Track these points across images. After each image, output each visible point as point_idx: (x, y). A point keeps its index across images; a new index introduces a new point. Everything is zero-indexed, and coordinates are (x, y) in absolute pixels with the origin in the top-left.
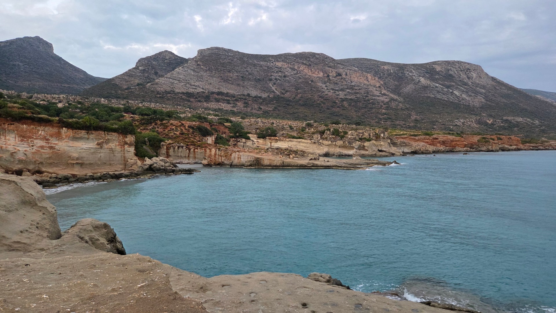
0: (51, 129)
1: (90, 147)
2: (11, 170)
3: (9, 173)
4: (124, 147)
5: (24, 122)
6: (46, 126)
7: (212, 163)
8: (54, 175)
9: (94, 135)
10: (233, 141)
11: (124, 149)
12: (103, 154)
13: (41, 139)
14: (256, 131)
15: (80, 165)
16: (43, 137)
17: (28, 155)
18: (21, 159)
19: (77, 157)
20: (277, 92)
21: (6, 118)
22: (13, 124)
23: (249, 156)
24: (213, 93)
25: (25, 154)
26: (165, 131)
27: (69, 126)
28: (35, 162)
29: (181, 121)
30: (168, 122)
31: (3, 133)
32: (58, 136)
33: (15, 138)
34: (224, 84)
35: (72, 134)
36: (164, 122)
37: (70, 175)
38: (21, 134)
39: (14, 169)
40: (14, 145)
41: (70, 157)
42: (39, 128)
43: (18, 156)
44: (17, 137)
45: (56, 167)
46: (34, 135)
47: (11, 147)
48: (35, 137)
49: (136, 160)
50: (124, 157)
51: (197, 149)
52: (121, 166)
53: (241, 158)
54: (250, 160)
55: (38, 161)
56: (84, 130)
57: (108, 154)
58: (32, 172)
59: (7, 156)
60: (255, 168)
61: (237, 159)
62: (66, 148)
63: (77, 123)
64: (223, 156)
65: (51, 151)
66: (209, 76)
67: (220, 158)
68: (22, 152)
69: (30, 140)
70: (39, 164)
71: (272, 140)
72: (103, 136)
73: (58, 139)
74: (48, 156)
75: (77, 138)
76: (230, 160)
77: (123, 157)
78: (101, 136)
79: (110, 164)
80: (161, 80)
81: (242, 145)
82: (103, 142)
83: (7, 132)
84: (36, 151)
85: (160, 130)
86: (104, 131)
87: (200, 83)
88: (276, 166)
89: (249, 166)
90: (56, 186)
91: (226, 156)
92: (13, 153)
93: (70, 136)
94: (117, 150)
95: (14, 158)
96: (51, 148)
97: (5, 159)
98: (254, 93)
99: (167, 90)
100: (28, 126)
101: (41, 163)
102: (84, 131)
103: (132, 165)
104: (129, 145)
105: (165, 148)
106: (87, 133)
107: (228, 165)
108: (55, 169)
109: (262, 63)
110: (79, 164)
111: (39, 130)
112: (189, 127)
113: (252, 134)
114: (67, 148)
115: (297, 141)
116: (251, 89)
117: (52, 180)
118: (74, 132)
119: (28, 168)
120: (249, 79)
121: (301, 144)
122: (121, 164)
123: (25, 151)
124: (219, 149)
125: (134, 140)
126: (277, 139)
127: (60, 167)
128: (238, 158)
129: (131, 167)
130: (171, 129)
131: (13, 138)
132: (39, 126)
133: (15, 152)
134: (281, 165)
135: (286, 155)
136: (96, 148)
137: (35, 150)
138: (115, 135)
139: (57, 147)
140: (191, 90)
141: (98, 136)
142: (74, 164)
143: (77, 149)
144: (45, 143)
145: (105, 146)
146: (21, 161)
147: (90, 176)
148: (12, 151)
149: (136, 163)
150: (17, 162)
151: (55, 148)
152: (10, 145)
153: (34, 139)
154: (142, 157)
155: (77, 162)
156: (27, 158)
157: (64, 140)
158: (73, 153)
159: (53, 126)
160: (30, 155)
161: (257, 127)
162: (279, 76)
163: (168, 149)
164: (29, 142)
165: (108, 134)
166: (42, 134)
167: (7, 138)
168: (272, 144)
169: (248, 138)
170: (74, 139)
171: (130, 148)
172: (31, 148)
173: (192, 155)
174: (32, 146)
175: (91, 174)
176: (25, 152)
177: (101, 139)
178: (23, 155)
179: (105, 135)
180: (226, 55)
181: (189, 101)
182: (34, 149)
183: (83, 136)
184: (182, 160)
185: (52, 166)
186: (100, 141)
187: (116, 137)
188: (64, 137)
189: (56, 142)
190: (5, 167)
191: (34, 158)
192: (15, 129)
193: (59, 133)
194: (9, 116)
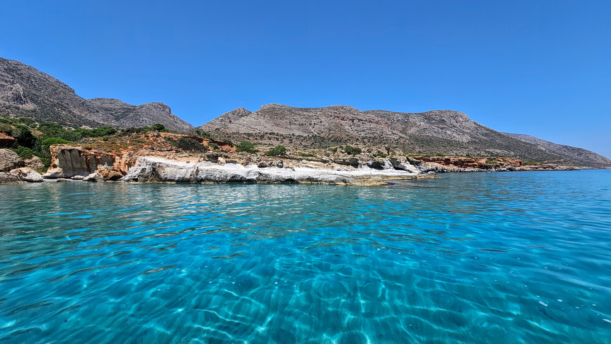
20: (315, 133)
24: (266, 133)
34: (276, 127)
66: (265, 122)
80: (232, 126)
87: (259, 126)
98: (297, 133)
99: (234, 132)
109: (305, 113)
116: (296, 130)
126: (286, 157)
140: (251, 132)
162: (317, 122)
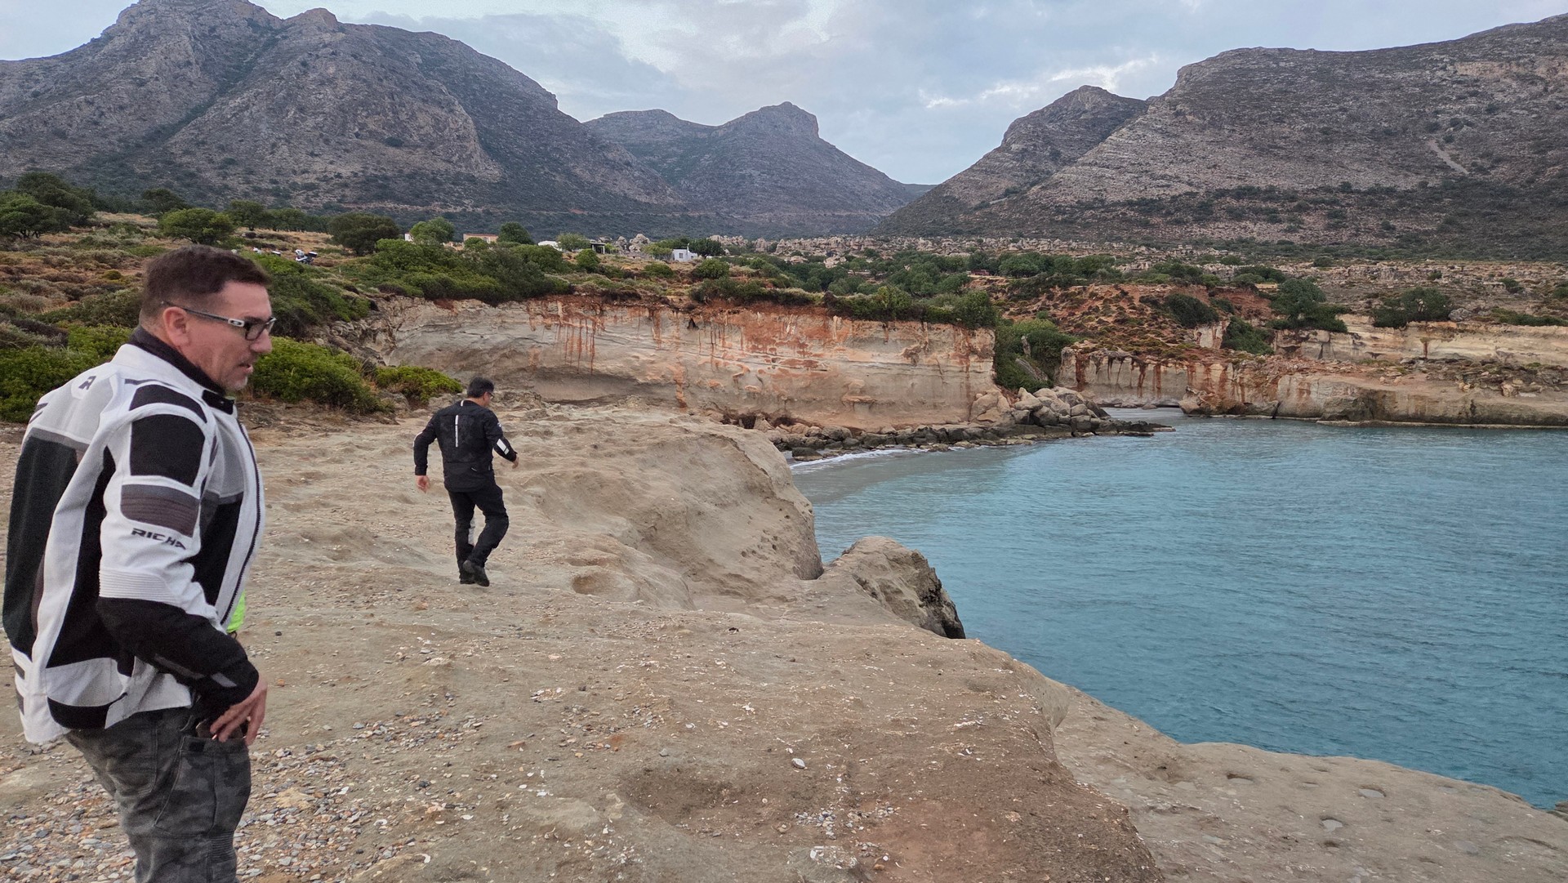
0: (809, 320)
1: (889, 361)
2: (733, 416)
3: (732, 421)
4: (968, 360)
5: (757, 307)
6: (799, 314)
7: (1213, 408)
8: (814, 430)
9: (899, 330)
10: (1285, 337)
11: (967, 368)
12: (919, 378)
13: (789, 344)
14: (1370, 303)
15: (867, 406)
16: (794, 340)
17: (764, 381)
18: (752, 390)
19: (862, 386)
20: (1458, 167)
21: (725, 298)
22: (738, 312)
23: (1339, 384)
24: (1222, 193)
25: (760, 380)
26: (1074, 314)
27: (846, 311)
28: (778, 397)
29: (1122, 286)
30: (1084, 289)
31: (719, 333)
32: (824, 334)
33: (742, 343)
34: (1259, 160)
35: (851, 330)
36: (1072, 289)
37: (846, 430)
38: (752, 334)
39: (740, 413)
40: (739, 360)
41: (846, 386)
42: (785, 319)
43: (747, 384)
44: (744, 342)
45: (820, 409)
46: (777, 335)
47: (734, 364)
48: (778, 341)
49: (997, 394)
50: (968, 387)
51: (1166, 363)
52: (960, 411)
53: (1309, 392)
54: (1344, 397)
55: (783, 395)
56: (876, 320)
57: (930, 379)
58: (772, 421)
59: (727, 384)
60: (1362, 426)
61: (1295, 396)
62: (841, 366)
63: (862, 303)
64: (1248, 386)
65: (810, 372)
66: (1209, 143)
67: (1240, 391)
68: (753, 374)
69: (769, 347)
70: (786, 401)
71: (1429, 333)
72: (919, 333)
73: (823, 343)
74: (802, 384)
75: (862, 340)
76: (1274, 396)
77: (964, 387)
78: (914, 334)
79: (935, 406)
80: (1069, 173)
81: (1315, 350)
82: (918, 350)
83: (726, 330)
84: (779, 372)
85: (1059, 313)
86: (922, 321)
87: (1183, 166)
88: (1441, 419)
89: (1340, 418)
90: (819, 455)
91: (1258, 385)
92: (737, 376)
93: (846, 336)
94: (952, 369)
95: (739, 389)
96: (810, 364)
97: (724, 391)
98: (1365, 179)
99: (1084, 200)
100: (766, 315)
101: (791, 400)
102: (876, 323)
103: (987, 408)
104: (980, 356)
105: (1074, 362)
106: (884, 327)
107: (1264, 413)
108: (817, 413)
109: (1401, 75)
110: (867, 403)
111: (785, 324)
112: (1142, 300)
113: (1354, 313)
114: (841, 364)
115: (1535, 335)
116: (1356, 166)
117: (811, 440)
118: (856, 326)
119: (765, 411)
120: (1350, 137)
121: (1555, 344)
122: (959, 406)
123: (761, 372)
124: (1234, 363)
125: (993, 342)
126: (1450, 329)
127: (828, 411)
128: (1301, 392)
129: (984, 413)
130: (1090, 308)
131: (737, 342)
132: (786, 314)
133: (740, 375)
134: (1464, 415)
135: (1487, 381)
136: (902, 364)
137: (779, 369)
138: (947, 331)
139: (820, 362)
140: (1154, 193)
141: (909, 333)
142: (854, 403)
143: (862, 367)
144: (797, 354)
145: (923, 359)
146: (752, 395)
147: (889, 433)
148: (736, 372)
149: (995, 404)
150: (745, 397)
151: (817, 366)
153: (777, 344)
154: (1010, 387)
155: (862, 398)
156: (763, 388)
157: (834, 345)
158: (854, 376)
159: (813, 314)
160: (769, 382)
161: (1373, 290)
162: (1469, 111)
163: (1081, 364)
164: (768, 351)
165: (930, 328)
166: (793, 332)
167: (727, 342)
168: (1432, 345)
169: (1340, 329)
170: (856, 343)
171: (981, 364)
172: (771, 366)
173: (1150, 383)
174: (774, 361)
175: (892, 429)
176: (759, 376)
177: (914, 342)
178: (756, 380)
179: (923, 330)
180: (1268, 69)
181: (1146, 225)
182: (777, 368)
183: (876, 335)
184: (1119, 397)
185: (811, 407)
186: (913, 346)
187: (949, 335)
188: (835, 338)
189: (819, 352)
190: (724, 409)
191: (777, 389)
192: (742, 323)
193: (826, 329)
194: (731, 294)
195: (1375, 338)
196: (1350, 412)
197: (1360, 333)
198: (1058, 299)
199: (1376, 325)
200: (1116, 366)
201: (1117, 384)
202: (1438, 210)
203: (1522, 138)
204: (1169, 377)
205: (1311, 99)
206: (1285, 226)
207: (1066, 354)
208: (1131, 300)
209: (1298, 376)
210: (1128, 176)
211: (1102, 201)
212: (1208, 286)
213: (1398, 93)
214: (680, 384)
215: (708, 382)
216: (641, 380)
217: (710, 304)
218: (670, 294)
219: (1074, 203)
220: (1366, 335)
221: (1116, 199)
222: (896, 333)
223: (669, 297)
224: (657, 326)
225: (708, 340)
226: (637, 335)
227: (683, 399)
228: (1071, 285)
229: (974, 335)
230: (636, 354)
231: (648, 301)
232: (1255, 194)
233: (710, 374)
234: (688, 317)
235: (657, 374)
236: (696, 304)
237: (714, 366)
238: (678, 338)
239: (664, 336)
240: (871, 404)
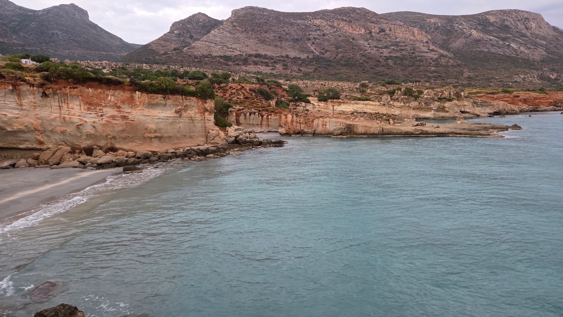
0: (122, 93)
1: (167, 115)
2: (78, 148)
3: (77, 151)
4: (204, 114)
5: (89, 85)
6: (115, 89)
7: (291, 132)
8: (131, 153)
9: (172, 100)
10: (292, 105)
11: (204, 118)
12: (182, 124)
13: (111, 106)
14: (314, 93)
15: (158, 139)
16: (113, 104)
17: (97, 127)
18: (89, 133)
19: (155, 128)
20: (316, 52)
21: (67, 79)
22: (77, 88)
24: (251, 55)
25: (94, 127)
26: (225, 95)
27: (144, 89)
28: (107, 136)
29: (240, 84)
30: (227, 85)
31: (64, 100)
32: (131, 101)
33: (80, 106)
34: (261, 45)
35: (147, 99)
36: (222, 85)
37: (150, 153)
38: (87, 100)
39: (82, 146)
40: (79, 116)
41: (146, 129)
42: (107, 92)
43: (86, 130)
44: (82, 105)
45: (132, 142)
46: (103, 101)
47: (76, 118)
48: (103, 105)
49: (218, 130)
50: (205, 127)
51: (271, 115)
52: (203, 139)
53: (326, 125)
55: (110, 135)
56: (160, 94)
57: (187, 124)
58: (104, 150)
59: (72, 130)
60: (348, 138)
61: (321, 127)
62: (142, 118)
63: (151, 85)
64: (302, 123)
65: (124, 122)
66: (245, 37)
67: (299, 125)
68: (89, 124)
69: (98, 108)
70: (111, 139)
71: (334, 103)
72: (181, 101)
73: (131, 106)
74: (120, 128)
75: (153, 105)
76: (312, 127)
77: (203, 127)
78: (179, 102)
79: (191, 137)
80: (197, 44)
81: (301, 109)
82: (181, 110)
83: (69, 98)
84: (106, 122)
85: (219, 94)
86: (182, 95)
87: (237, 45)
89: (340, 135)
91: (306, 123)
92: (79, 125)
93: (144, 102)
94: (197, 119)
95: (80, 132)
96: (124, 118)
97: (70, 134)
98: (293, 54)
99: (204, 54)
100: (95, 90)
101: (114, 138)
102: (160, 96)
103: (215, 137)
104: (210, 113)
105: (234, 114)
106: (164, 98)
107: (310, 133)
108: (130, 144)
109: (299, 21)
110: (158, 137)
111: (107, 95)
112: (250, 90)
113: (312, 96)
114: (142, 117)
115: (363, 104)
116: (289, 49)
117: (132, 160)
118: (149, 97)
119: (99, 145)
120: (287, 40)
121: (369, 107)
122: (202, 136)
123: (94, 122)
124: (296, 115)
125: (214, 106)
126: (340, 102)
127: (136, 142)
128: (323, 125)
129: (214, 139)
130: (231, 92)
131: (77, 105)
132: (107, 90)
133: (81, 125)
134: (380, 132)
135: (386, 120)
136: (174, 117)
137: (106, 120)
138: (194, 100)
139: (130, 116)
140: (228, 54)
141: (176, 101)
142: (151, 138)
143: (153, 119)
144: (116, 112)
145: (184, 114)
146: (89, 136)
147: (172, 153)
148: (77, 123)
149: (218, 135)
150: (85, 137)
151: (128, 118)
152: (74, 115)
153: (103, 106)
154: (222, 127)
155: (156, 135)
156: (96, 131)
157: (138, 107)
158: (149, 123)
159: (124, 90)
160: (100, 128)
161: (314, 89)
162: (318, 35)
163: (238, 116)
164: (98, 111)
165: (186, 99)
166: (112, 100)
167: (70, 106)
168: (335, 107)
169: (308, 102)
170: (150, 106)
171: (210, 116)
172: (100, 119)
173: (265, 123)
174: (102, 116)
175: (173, 151)
176: (93, 124)
177: (179, 105)
178: (91, 127)
179: (183, 100)
180: (261, 14)
181: (227, 65)
182: (104, 120)
183: (160, 102)
184: (253, 128)
185: (127, 141)
186: (179, 108)
187: (195, 102)
188: (138, 103)
189: (129, 111)
190: (70, 144)
191: (105, 132)
192: (79, 94)
193: (132, 98)
194: (71, 77)
195: (319, 105)
196: (343, 133)
197: (315, 103)
198: (217, 89)
199: (319, 100)
200: (252, 116)
201: (253, 124)
202: (313, 65)
203: (332, 45)
204: (272, 120)
205: (275, 26)
206: (271, 68)
207: (231, 111)
208: (245, 90)
209: (321, 119)
210: (219, 47)
211: (211, 55)
212: (268, 85)
213: (298, 27)
214: (39, 131)
215: (58, 129)
216: (9, 129)
217: (56, 83)
218: (27, 76)
219: (201, 55)
220: (316, 104)
221: (216, 55)
222: (170, 101)
223: (27, 78)
224: (19, 95)
225: (57, 104)
226: (4, 101)
227: (42, 140)
228: (222, 83)
229: (206, 102)
230: (4, 113)
231: (11, 80)
232: (261, 56)
233: (60, 124)
234: (41, 90)
235: (22, 125)
236: (46, 82)
237: (62, 120)
238: (35, 103)
239: (25, 101)
240: (160, 138)
